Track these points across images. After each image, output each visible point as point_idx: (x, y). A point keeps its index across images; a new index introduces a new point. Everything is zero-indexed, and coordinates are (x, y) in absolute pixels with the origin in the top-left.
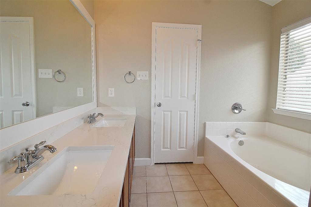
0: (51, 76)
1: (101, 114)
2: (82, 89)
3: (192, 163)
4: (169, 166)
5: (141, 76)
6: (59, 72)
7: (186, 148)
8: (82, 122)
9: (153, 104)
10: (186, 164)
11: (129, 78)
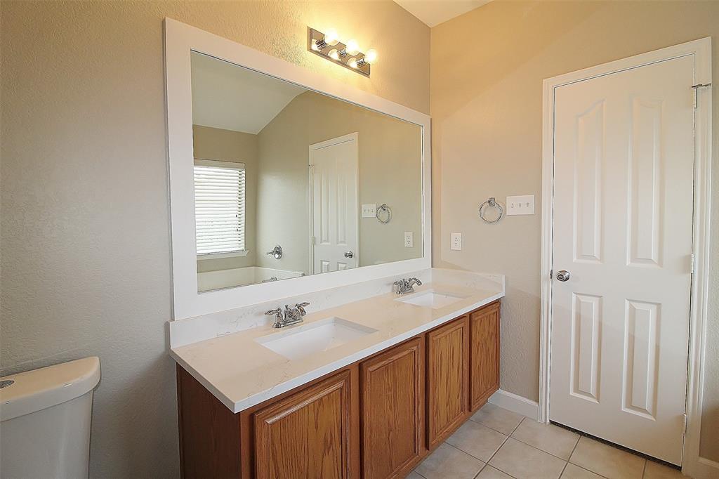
0: (374, 215)
1: (419, 282)
2: (410, 234)
3: (679, 468)
4: (585, 443)
5: (517, 205)
6: (383, 207)
7: (654, 415)
8: (389, 289)
9: (545, 272)
10: (650, 463)
11: (491, 214)
